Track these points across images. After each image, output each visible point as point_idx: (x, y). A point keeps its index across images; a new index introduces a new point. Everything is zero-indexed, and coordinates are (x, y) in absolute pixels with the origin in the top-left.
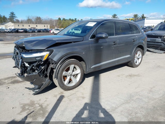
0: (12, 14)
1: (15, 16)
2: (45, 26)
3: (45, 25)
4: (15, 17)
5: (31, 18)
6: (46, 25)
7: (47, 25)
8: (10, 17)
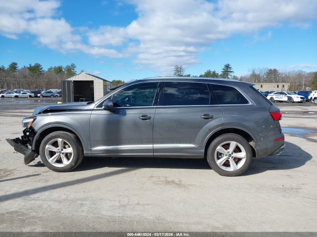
0: (227, 67)
1: (231, 70)
2: (278, 86)
3: (278, 84)
4: (231, 72)
5: (257, 72)
6: (281, 85)
7: (283, 84)
8: (223, 72)
